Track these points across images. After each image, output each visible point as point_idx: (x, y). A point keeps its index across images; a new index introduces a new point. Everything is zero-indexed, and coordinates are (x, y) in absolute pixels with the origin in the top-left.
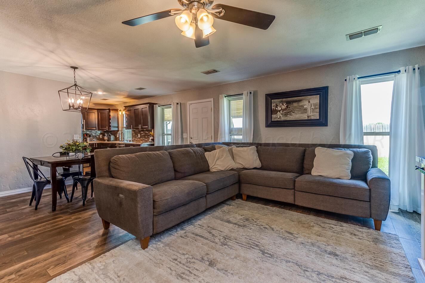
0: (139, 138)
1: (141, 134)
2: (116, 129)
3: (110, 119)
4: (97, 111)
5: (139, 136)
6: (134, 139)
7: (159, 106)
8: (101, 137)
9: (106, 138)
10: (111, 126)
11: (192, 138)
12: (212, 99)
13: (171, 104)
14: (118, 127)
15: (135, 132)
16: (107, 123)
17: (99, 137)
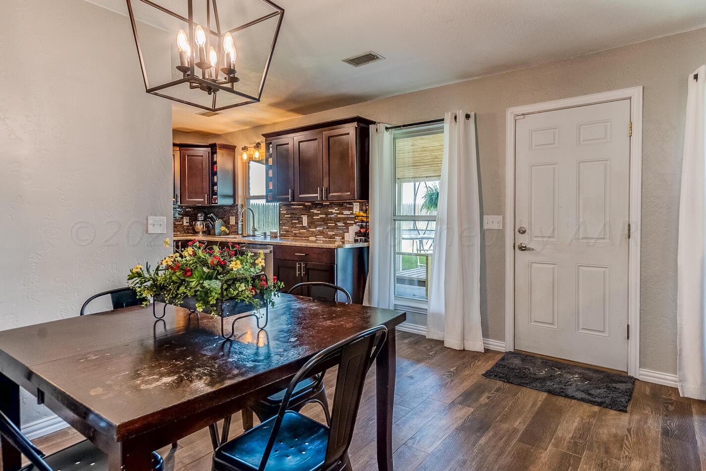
0: (304, 228)
1: (310, 216)
2: (229, 202)
3: (214, 174)
4: (180, 150)
5: (305, 223)
6: (287, 231)
7: (387, 128)
8: (185, 224)
9: (199, 226)
10: (216, 194)
11: (524, 232)
12: (636, 93)
13: (443, 120)
14: (234, 196)
15: (289, 212)
16: (206, 184)
17: (181, 223)
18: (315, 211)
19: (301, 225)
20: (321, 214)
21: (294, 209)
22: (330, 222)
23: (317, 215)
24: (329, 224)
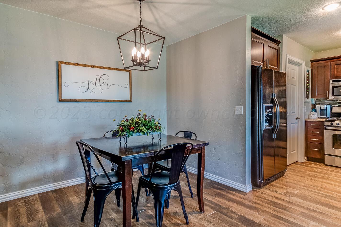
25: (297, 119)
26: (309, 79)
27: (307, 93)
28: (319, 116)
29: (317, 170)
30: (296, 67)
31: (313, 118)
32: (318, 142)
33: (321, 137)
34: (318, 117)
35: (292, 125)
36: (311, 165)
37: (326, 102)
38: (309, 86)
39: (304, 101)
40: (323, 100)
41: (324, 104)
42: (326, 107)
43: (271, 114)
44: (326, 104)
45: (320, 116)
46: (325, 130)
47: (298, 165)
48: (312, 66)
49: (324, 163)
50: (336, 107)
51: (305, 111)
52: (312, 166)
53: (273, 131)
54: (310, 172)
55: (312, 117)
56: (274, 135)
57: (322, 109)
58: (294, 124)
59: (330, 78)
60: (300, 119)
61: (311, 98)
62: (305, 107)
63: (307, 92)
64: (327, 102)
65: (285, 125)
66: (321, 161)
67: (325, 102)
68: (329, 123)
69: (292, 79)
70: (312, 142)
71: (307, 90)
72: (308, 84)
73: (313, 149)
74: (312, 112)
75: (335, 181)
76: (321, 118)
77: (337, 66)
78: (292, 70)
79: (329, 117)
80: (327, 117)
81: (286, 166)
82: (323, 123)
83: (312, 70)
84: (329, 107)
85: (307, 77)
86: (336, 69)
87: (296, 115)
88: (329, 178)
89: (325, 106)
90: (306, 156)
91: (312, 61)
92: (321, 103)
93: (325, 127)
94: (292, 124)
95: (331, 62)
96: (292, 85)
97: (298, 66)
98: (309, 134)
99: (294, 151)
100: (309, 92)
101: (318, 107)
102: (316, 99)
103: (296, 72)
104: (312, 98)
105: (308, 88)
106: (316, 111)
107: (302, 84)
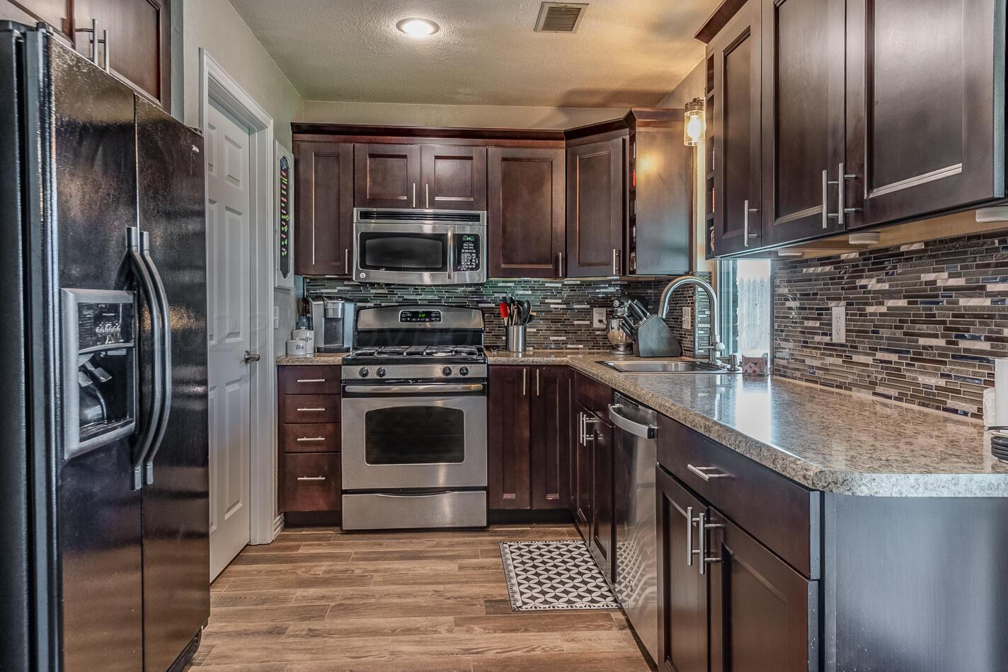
0: (831, 347)
1: (856, 306)
3: (634, 193)
5: (839, 334)
8: (596, 325)
9: (616, 331)
10: (634, 247)
14: (690, 251)
16: (616, 224)
17: (588, 322)
18: (872, 284)
19: (827, 339)
20: (890, 295)
21: (808, 279)
22: (924, 328)
23: (880, 297)
24: (922, 341)
25: (247, 360)
26: (286, 197)
27: (282, 251)
28: (322, 345)
29: (321, 569)
30: (240, 135)
31: (301, 353)
32: (320, 449)
33: (330, 427)
34: (318, 348)
35: (230, 389)
36: (298, 547)
37: (339, 290)
38: (287, 223)
39: (275, 284)
40: (333, 283)
41: (337, 298)
42: (343, 310)
43: (123, 352)
44: (342, 298)
45: (325, 344)
46: (344, 397)
47: (254, 567)
48: (296, 149)
49: (340, 524)
50: (370, 308)
51: (277, 327)
52: (303, 551)
53: (136, 449)
54: (300, 592)
55: (298, 347)
56: (138, 471)
57: (330, 315)
58: (235, 387)
59: (352, 202)
60: (258, 360)
61: (295, 274)
62: (278, 308)
63: (282, 246)
64: (342, 290)
65: (200, 389)
66: (331, 519)
67: (336, 291)
68: (354, 372)
69: (227, 182)
70: (299, 449)
71: (282, 239)
72: (284, 214)
73: (305, 478)
74: (297, 329)
75: (387, 606)
76: (328, 351)
77: (373, 160)
78: (227, 145)
79: (349, 348)
80: (345, 346)
81: (206, 586)
82: (336, 369)
83: (296, 162)
84: (350, 308)
85: (282, 188)
86: (371, 170)
87: (241, 343)
88: (367, 596)
89: (340, 303)
90: (279, 510)
91: (297, 128)
92: (326, 293)
93: (344, 387)
94: (228, 384)
95: (357, 145)
96: (228, 208)
97: (250, 132)
98: (290, 417)
99: (238, 502)
100: (287, 250)
101: (316, 307)
102: (311, 279)
103: (243, 154)
104: (297, 273)
105: (287, 234)
106: (310, 328)
107: (263, 210)
